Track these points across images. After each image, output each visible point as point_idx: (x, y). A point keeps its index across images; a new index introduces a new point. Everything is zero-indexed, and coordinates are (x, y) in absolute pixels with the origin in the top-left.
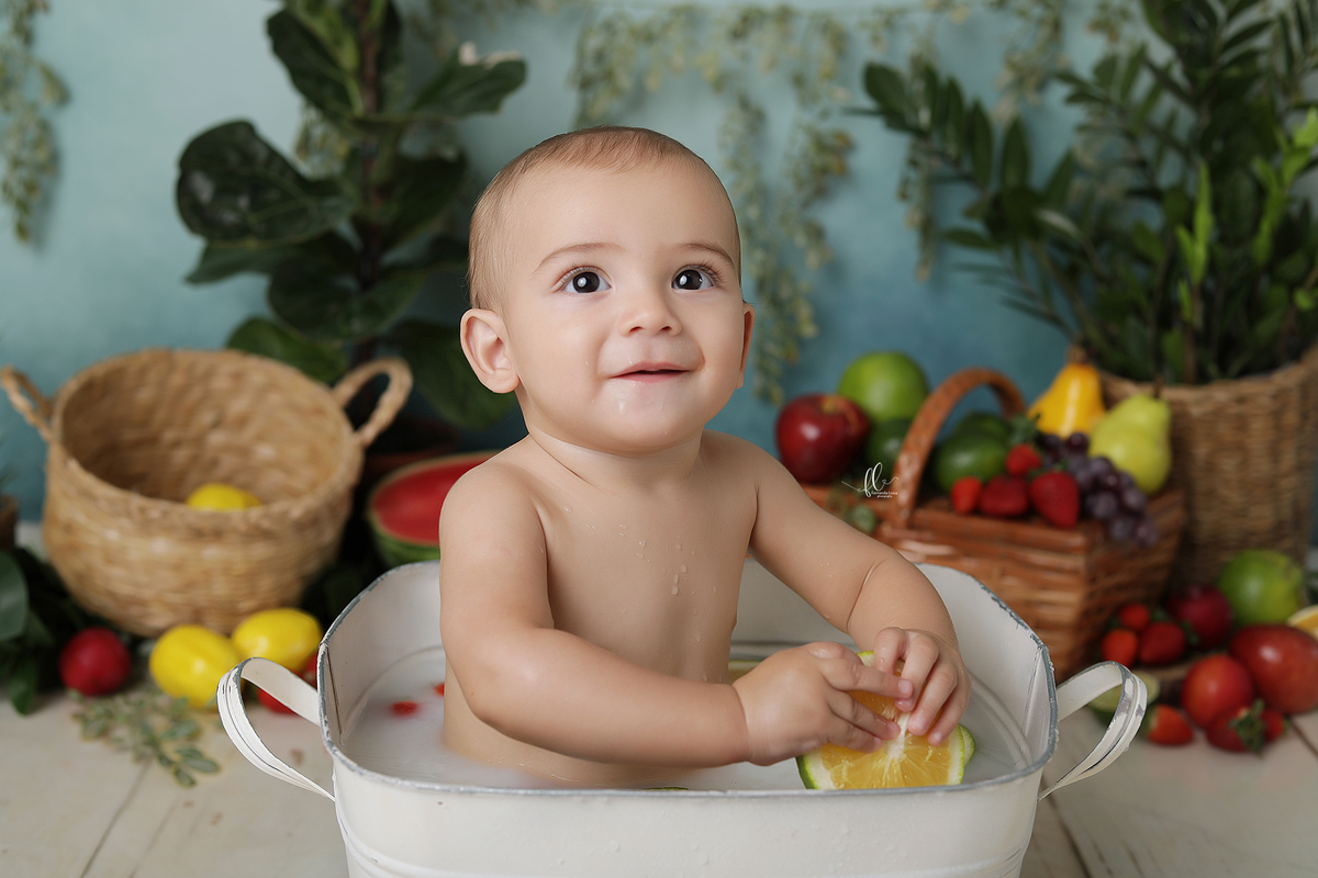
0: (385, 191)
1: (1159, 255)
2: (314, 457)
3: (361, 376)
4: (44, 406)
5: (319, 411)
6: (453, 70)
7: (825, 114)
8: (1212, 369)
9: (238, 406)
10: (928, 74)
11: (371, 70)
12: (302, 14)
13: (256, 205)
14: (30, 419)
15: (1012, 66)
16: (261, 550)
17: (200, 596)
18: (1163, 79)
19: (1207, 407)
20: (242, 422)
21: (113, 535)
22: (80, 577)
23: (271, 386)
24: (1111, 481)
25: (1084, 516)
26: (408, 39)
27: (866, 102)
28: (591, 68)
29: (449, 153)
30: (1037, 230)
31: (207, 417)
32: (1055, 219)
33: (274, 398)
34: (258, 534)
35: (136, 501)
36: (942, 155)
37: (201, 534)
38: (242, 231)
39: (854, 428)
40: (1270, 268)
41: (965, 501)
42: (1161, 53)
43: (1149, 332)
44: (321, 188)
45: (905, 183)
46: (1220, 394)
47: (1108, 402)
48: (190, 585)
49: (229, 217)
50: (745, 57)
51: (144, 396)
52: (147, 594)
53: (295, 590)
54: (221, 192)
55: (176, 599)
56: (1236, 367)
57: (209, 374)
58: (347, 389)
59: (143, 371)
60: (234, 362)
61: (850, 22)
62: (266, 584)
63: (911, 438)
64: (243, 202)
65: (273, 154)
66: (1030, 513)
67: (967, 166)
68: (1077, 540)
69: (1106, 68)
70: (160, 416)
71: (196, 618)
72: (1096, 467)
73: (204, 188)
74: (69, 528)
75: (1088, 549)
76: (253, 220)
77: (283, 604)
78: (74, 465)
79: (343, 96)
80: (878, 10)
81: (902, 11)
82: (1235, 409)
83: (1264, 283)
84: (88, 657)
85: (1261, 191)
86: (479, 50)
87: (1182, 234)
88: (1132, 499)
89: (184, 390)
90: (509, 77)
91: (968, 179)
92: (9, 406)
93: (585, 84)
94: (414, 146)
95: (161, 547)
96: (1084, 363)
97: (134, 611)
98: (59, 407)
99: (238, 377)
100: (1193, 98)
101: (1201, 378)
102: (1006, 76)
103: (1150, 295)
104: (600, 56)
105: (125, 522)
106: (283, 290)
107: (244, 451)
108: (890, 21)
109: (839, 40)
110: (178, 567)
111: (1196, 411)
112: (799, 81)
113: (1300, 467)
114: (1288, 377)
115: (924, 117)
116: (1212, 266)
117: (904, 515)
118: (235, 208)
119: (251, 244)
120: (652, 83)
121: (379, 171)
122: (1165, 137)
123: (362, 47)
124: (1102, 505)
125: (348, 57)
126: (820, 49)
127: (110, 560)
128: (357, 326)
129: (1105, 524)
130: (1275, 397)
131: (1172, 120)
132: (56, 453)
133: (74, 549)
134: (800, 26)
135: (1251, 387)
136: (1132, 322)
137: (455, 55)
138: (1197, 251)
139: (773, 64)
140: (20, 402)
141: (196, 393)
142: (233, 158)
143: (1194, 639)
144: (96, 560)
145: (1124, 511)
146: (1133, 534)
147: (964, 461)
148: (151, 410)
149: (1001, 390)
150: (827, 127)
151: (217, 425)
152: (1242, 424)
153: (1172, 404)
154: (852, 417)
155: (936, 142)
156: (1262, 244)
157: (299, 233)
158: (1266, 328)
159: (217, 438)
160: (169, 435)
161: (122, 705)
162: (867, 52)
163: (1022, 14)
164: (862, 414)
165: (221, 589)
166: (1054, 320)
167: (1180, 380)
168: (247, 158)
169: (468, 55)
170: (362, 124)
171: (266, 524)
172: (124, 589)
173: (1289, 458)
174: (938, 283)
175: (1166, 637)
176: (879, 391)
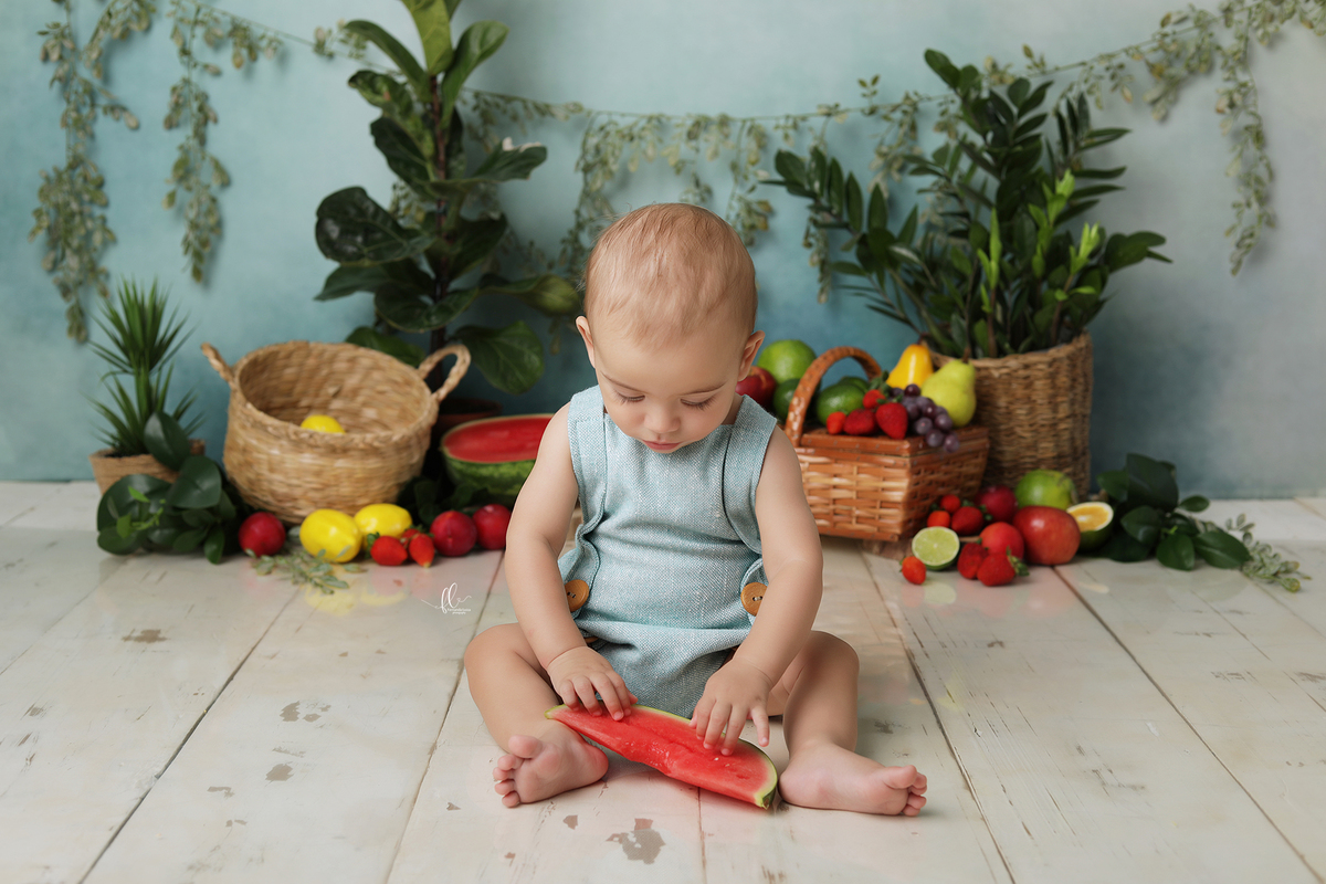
0: (451, 237)
1: (969, 272)
2: (404, 416)
3: (436, 357)
4: (230, 370)
5: (408, 383)
6: (498, 154)
7: (753, 189)
8: (1007, 346)
9: (352, 381)
10: (817, 155)
11: (442, 157)
12: (398, 119)
13: (366, 242)
14: (223, 375)
15: (883, 155)
16: (373, 463)
17: (332, 492)
18: (977, 160)
19: (1005, 371)
20: (355, 392)
21: (275, 452)
22: (251, 482)
23: (376, 367)
24: (930, 410)
25: (910, 433)
26: (466, 140)
27: (779, 177)
28: (590, 158)
29: (495, 216)
30: (894, 261)
31: (332, 390)
32: (903, 251)
33: (376, 375)
34: (371, 451)
35: (292, 427)
36: (829, 210)
37: (335, 450)
38: (360, 256)
39: (765, 384)
40: (1045, 277)
41: (834, 427)
42: (978, 140)
43: (964, 323)
44: (409, 234)
45: (808, 235)
46: (1013, 362)
47: (936, 368)
48: (326, 486)
49: (351, 249)
50: (697, 150)
51: (290, 372)
52: (297, 492)
53: (395, 492)
54: (343, 233)
55: (316, 495)
56: (1022, 347)
57: (332, 360)
58: (427, 366)
59: (289, 356)
60: (351, 351)
61: (768, 125)
62: (376, 486)
63: (800, 387)
64: (359, 239)
65: (378, 208)
66: (876, 431)
67: (845, 218)
68: (906, 445)
69: (941, 154)
70: (299, 388)
71: (330, 505)
72: (920, 402)
73: (334, 230)
74: (245, 450)
75: (913, 452)
76: (365, 250)
77: (386, 501)
78: (250, 406)
79: (423, 174)
80: (788, 117)
81: (804, 119)
82: (1022, 373)
83: (1044, 287)
84: (257, 528)
85: (1037, 228)
86: (514, 143)
87: (981, 254)
88: (942, 421)
89: (317, 369)
90: (534, 158)
91: (846, 226)
92: (210, 364)
93: (587, 169)
94: (470, 212)
95: (308, 459)
96: (918, 343)
97: (288, 505)
98: (238, 373)
99: (352, 360)
100: (995, 170)
101: (1000, 353)
102: (879, 162)
103: (965, 299)
104: (598, 150)
105: (284, 442)
106: (385, 298)
107: (356, 414)
108: (797, 124)
109: (761, 138)
110: (318, 474)
111: (996, 374)
112: (734, 167)
113: (1072, 415)
114: (1061, 352)
115: (817, 185)
116: (1002, 274)
117: (796, 437)
118: (354, 244)
119: (366, 263)
120: (632, 168)
121: (447, 224)
122: (980, 197)
123: (436, 141)
124: (922, 426)
125: (427, 147)
126: (749, 144)
127: (272, 470)
128: (435, 320)
129: (924, 437)
130: (1050, 364)
131: (984, 186)
132: (239, 396)
133: (249, 464)
134: (734, 129)
135: (1032, 358)
136: (954, 317)
137: (500, 146)
138: (992, 267)
139: (716, 154)
140: (215, 363)
141: (324, 372)
142: (353, 212)
143: (989, 518)
144: (264, 470)
145: (936, 427)
146: (943, 442)
147: (835, 403)
148: (294, 382)
149: (863, 360)
150: (752, 197)
151: (336, 395)
152: (1028, 383)
153: (978, 369)
154: (763, 378)
155: (824, 201)
156: (1038, 261)
157: (397, 257)
158: (1042, 318)
159: (337, 404)
160: (304, 402)
161: (282, 561)
162: (780, 144)
163: (886, 118)
164: (770, 377)
165: (346, 489)
166: (906, 321)
167: (987, 355)
168: (362, 212)
169: (508, 145)
170: (437, 187)
171: (376, 444)
172: (282, 490)
173: (1064, 410)
174: (835, 306)
175: (969, 514)
176: (783, 365)
